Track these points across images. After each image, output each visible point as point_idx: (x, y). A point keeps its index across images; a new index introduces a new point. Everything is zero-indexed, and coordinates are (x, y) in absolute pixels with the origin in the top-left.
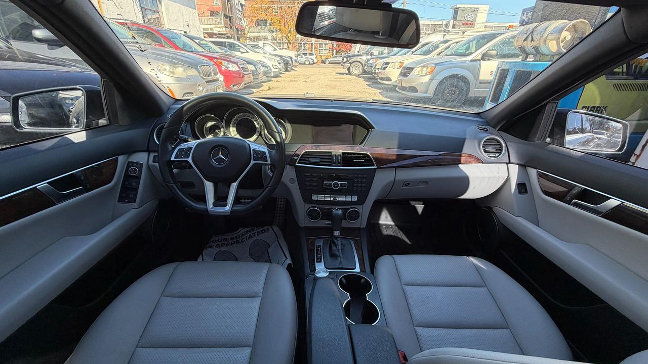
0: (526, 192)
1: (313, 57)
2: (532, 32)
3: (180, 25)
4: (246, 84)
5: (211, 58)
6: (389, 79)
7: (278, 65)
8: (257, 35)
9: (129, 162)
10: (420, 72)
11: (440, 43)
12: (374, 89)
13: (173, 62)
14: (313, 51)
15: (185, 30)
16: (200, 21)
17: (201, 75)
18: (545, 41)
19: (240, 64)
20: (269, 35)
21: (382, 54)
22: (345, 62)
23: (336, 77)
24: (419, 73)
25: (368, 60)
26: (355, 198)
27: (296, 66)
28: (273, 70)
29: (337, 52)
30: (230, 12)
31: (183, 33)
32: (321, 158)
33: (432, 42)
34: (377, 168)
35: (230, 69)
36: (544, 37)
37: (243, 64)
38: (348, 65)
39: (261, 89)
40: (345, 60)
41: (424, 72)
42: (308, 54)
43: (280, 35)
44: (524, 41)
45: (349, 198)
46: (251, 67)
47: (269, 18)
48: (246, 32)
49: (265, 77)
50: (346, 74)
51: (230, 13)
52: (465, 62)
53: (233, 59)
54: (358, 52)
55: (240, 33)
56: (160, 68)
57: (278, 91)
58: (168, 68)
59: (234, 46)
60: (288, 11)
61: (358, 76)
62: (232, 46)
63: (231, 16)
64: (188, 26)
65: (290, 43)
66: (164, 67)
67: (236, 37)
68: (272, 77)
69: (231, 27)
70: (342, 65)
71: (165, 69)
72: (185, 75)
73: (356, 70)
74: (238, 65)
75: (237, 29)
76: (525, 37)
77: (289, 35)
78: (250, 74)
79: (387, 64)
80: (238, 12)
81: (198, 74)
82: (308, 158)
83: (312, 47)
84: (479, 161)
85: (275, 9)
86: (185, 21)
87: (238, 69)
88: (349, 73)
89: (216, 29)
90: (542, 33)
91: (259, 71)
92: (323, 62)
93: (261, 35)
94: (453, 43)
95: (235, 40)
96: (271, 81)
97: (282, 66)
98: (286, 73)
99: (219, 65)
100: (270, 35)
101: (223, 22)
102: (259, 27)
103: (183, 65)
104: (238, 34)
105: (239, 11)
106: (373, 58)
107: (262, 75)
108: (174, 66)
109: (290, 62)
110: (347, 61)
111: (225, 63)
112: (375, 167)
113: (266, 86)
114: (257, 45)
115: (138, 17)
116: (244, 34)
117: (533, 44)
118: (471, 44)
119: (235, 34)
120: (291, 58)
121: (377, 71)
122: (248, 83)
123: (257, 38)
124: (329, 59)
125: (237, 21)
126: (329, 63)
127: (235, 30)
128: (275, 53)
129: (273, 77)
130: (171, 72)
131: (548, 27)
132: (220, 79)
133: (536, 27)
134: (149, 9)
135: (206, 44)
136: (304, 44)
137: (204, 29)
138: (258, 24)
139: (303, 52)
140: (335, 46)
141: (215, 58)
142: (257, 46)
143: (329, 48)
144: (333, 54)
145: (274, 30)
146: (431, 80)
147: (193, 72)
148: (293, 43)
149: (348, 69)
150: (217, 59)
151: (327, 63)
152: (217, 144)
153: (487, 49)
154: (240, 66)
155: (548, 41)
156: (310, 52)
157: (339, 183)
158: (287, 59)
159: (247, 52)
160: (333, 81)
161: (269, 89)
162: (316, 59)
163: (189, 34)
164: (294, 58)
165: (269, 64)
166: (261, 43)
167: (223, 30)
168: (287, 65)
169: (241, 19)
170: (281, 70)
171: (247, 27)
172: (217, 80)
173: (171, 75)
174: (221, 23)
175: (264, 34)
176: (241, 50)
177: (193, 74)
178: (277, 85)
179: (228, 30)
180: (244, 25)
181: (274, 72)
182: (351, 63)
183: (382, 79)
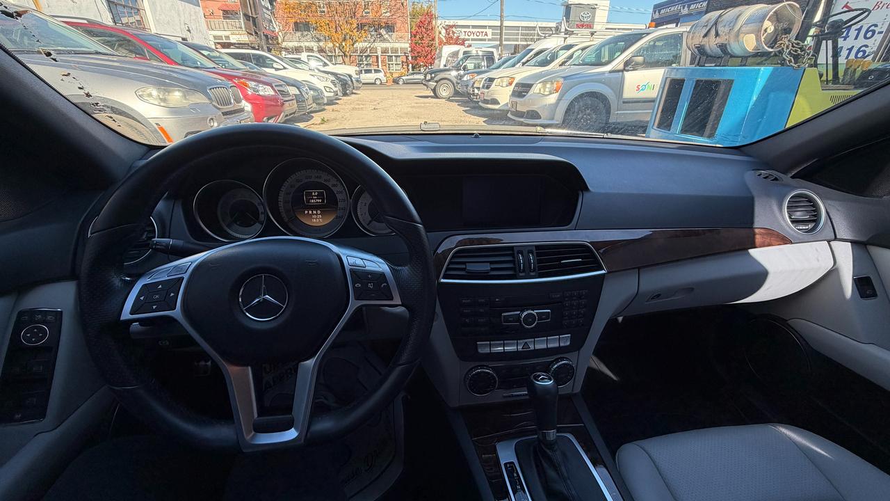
0: (874, 295)
1: (381, 75)
2: (716, 23)
3: (175, 30)
4: (287, 116)
5: (230, 77)
6: (495, 102)
7: (332, 86)
8: (296, 45)
9: (21, 314)
10: (542, 90)
11: (560, 50)
12: (475, 117)
13: (164, 83)
14: (380, 67)
15: (184, 36)
16: (208, 25)
17: (214, 103)
18: (737, 35)
19: (276, 86)
20: (314, 45)
21: (479, 68)
22: (429, 81)
23: (418, 101)
24: (540, 90)
25: (462, 77)
26: (565, 340)
27: (358, 88)
28: (326, 94)
29: (413, 68)
30: (253, 10)
31: (180, 40)
32: (491, 263)
33: (548, 49)
34: (608, 273)
35: (261, 93)
36: (736, 29)
37: (281, 86)
38: (433, 84)
39: (309, 123)
40: (429, 77)
41: (547, 90)
42: (373, 71)
43: (330, 45)
44: (704, 37)
45: (553, 343)
46: (293, 91)
47: (312, 20)
48: (280, 41)
49: (314, 105)
50: (432, 97)
51: (254, 13)
52: (603, 73)
53: (263, 78)
54: (445, 66)
55: (271, 42)
56: (140, 93)
57: (337, 125)
58: (155, 93)
59: (264, 61)
60: (340, 9)
61: (448, 99)
62: (261, 61)
63: (255, 16)
64: (189, 31)
65: (345, 55)
66: (149, 91)
67: (265, 48)
68: (324, 104)
69: (256, 33)
70: (425, 85)
71: (150, 95)
72: (185, 103)
73: (444, 92)
74: (272, 87)
75: (266, 36)
76: (704, 31)
77: (344, 44)
78: (292, 100)
79: (492, 80)
80: (265, 10)
81: (207, 101)
82: (464, 263)
83: (377, 61)
84: (785, 240)
85: (320, 7)
86: (182, 23)
87: (272, 93)
88: (436, 96)
89: (234, 36)
90: (732, 24)
91: (306, 96)
92: (396, 82)
93: (302, 44)
94: (578, 50)
95: (263, 50)
96: (324, 110)
97: (338, 89)
98: (345, 98)
99: (242, 87)
100: (316, 44)
101: (243, 26)
102: (299, 34)
103: (181, 87)
104: (268, 43)
105: (267, 9)
106: (468, 74)
107: (310, 101)
108: (164, 89)
109: (350, 82)
110: (432, 78)
111: (252, 84)
112: (603, 272)
113: (317, 118)
114: (299, 59)
115: (104, 17)
116: (278, 44)
117: (719, 40)
118: (603, 50)
119: (263, 43)
120: (350, 76)
121: (476, 91)
122: (291, 114)
123: (298, 50)
124: (403, 78)
125: (266, 24)
126: (404, 83)
127: (263, 37)
128: (326, 69)
129: (327, 104)
130: (161, 99)
131: (740, 15)
132: (246, 108)
133: (720, 16)
134: (121, 5)
135: (219, 57)
136: (367, 57)
137: (215, 37)
138: (297, 30)
139: (365, 68)
140: (410, 58)
141: (235, 77)
142: (298, 61)
143: (403, 62)
144: (408, 70)
145: (322, 38)
146: (559, 100)
147: (199, 99)
148: (350, 56)
149: (434, 90)
150: (239, 78)
151: (401, 83)
152: (253, 266)
153: (630, 56)
154: (276, 88)
155: (741, 35)
156: (376, 68)
157: (534, 312)
158: (345, 78)
159: (285, 68)
160: (414, 107)
161: (323, 121)
162: (385, 78)
163: (190, 41)
164: (355, 76)
165: (320, 85)
166: (304, 56)
167: (245, 38)
168: (346, 86)
169: (271, 21)
170: (337, 95)
171: (280, 33)
172: (242, 110)
173: (162, 104)
174: (241, 28)
175: (307, 44)
176: (275, 66)
177: (199, 101)
178: (333, 115)
179: (252, 38)
180: (277, 30)
181: (327, 97)
182: (437, 82)
183: (486, 102)
